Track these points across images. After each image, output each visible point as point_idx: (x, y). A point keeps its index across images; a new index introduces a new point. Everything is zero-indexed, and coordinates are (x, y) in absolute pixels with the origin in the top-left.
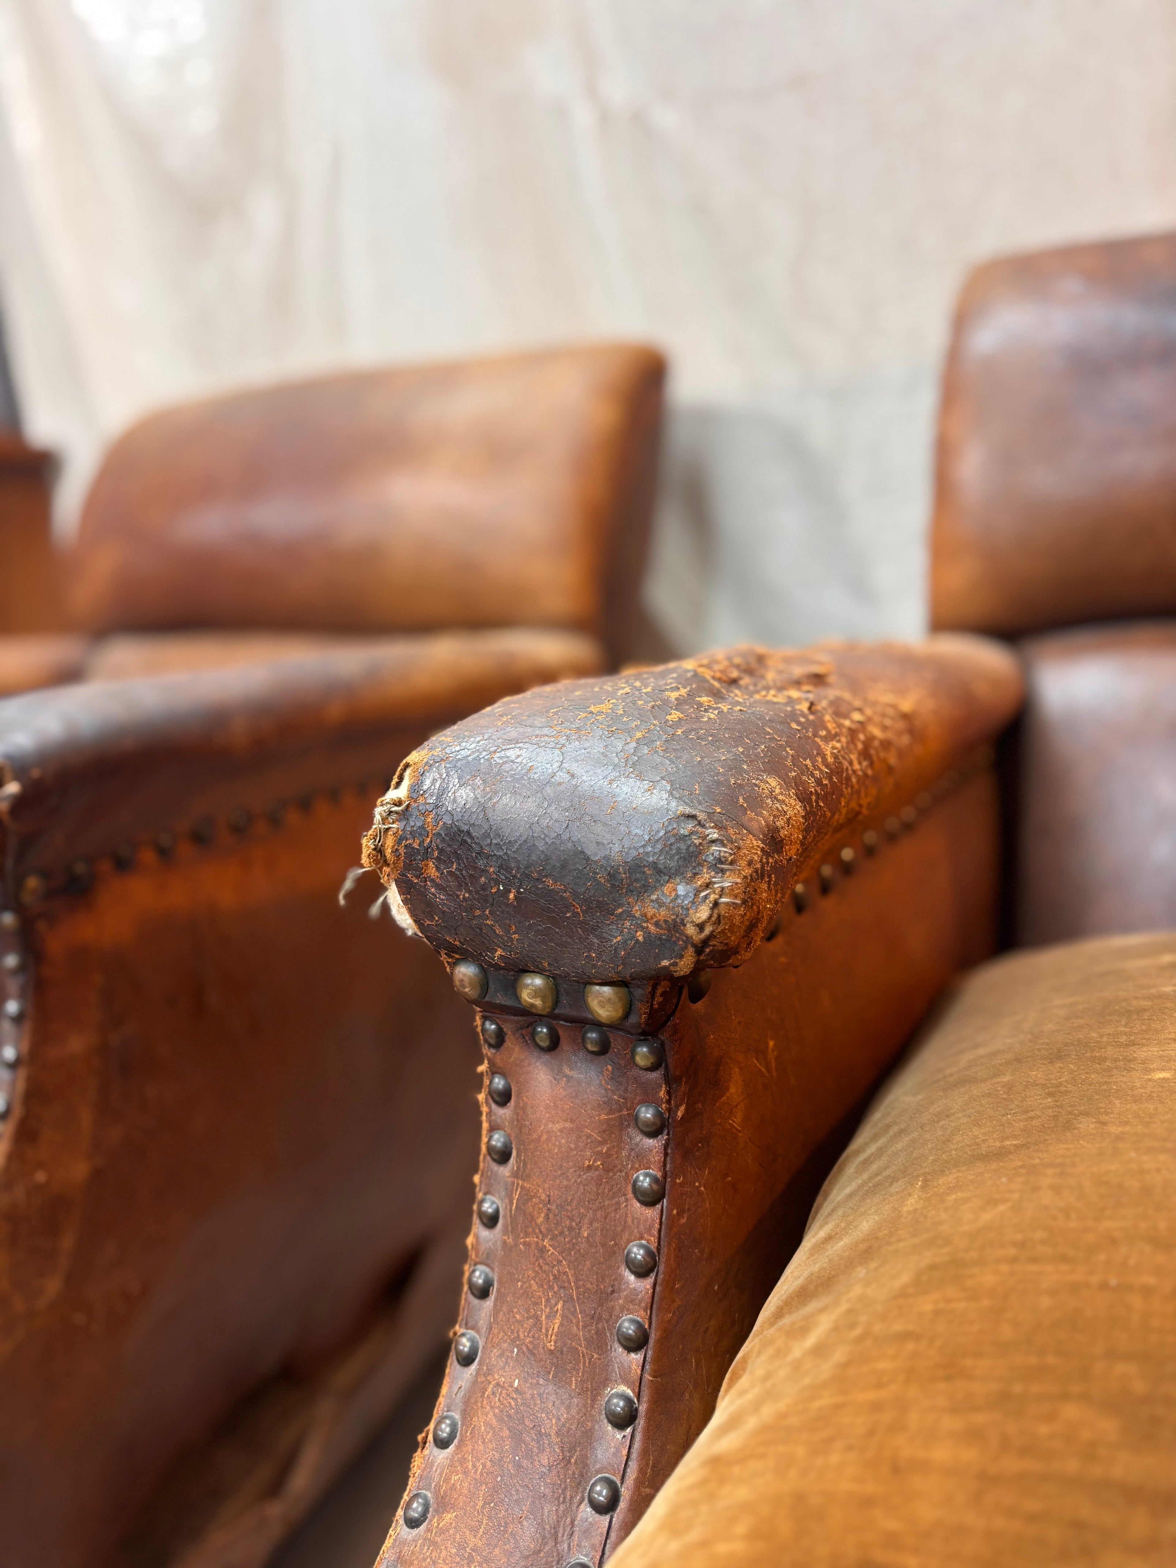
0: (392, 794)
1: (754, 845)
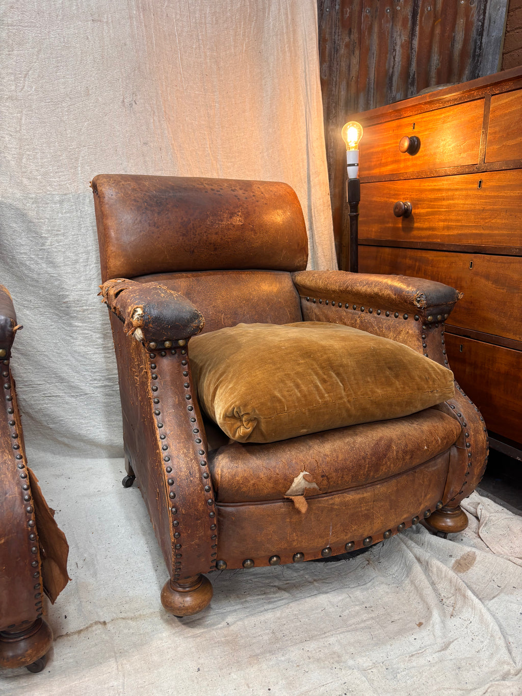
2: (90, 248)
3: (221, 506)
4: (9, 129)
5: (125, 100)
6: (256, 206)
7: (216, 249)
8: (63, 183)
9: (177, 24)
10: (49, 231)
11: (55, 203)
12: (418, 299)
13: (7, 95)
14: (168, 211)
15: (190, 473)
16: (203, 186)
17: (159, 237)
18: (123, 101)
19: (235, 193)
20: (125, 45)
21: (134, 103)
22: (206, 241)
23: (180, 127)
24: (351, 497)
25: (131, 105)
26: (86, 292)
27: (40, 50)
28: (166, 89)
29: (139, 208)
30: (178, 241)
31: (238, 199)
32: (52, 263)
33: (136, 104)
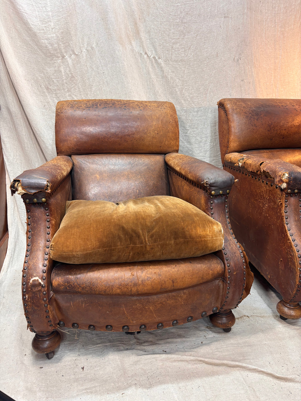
2: (208, 135)
4: (179, 76)
5: (235, 58)
7: (283, 138)
8: (199, 102)
9: (265, 15)
10: (190, 126)
11: (195, 112)
13: (180, 59)
14: (262, 118)
16: (277, 104)
17: (256, 132)
18: (234, 58)
19: (295, 107)
20: (239, 29)
21: (239, 59)
22: (279, 134)
23: (260, 70)
25: (238, 60)
26: (204, 157)
27: (198, 35)
28: (256, 50)
29: (247, 117)
30: (265, 134)
31: (297, 111)
32: (189, 143)
33: (240, 59)
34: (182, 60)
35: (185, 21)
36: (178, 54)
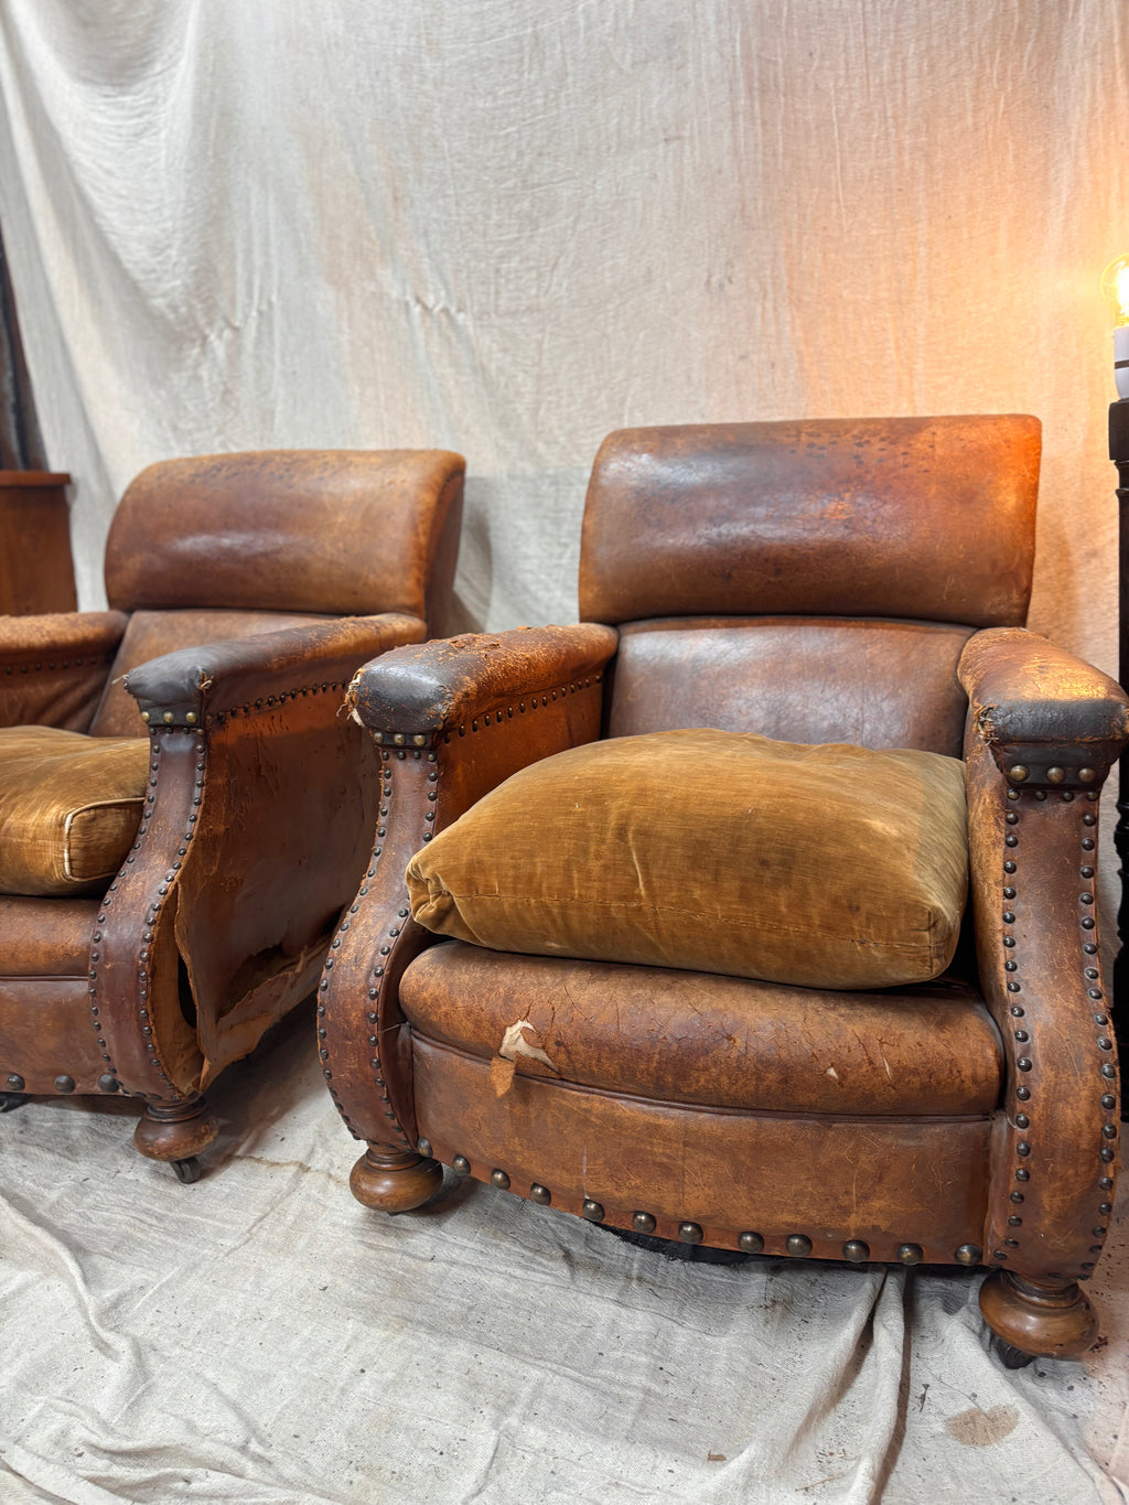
0: (354, 682)
1: (460, 694)
3: (417, 1038)
4: (524, 362)
5: (712, 279)
6: (896, 477)
7: (778, 572)
9: (838, 99)
12: (982, 719)
13: (524, 305)
15: (356, 958)
18: (708, 282)
20: (720, 172)
21: (726, 282)
23: (825, 312)
24: (629, 1109)
25: (721, 286)
27: (578, 217)
28: (801, 239)
33: (731, 282)
34: (530, 309)
35: (535, 178)
36: (517, 289)
